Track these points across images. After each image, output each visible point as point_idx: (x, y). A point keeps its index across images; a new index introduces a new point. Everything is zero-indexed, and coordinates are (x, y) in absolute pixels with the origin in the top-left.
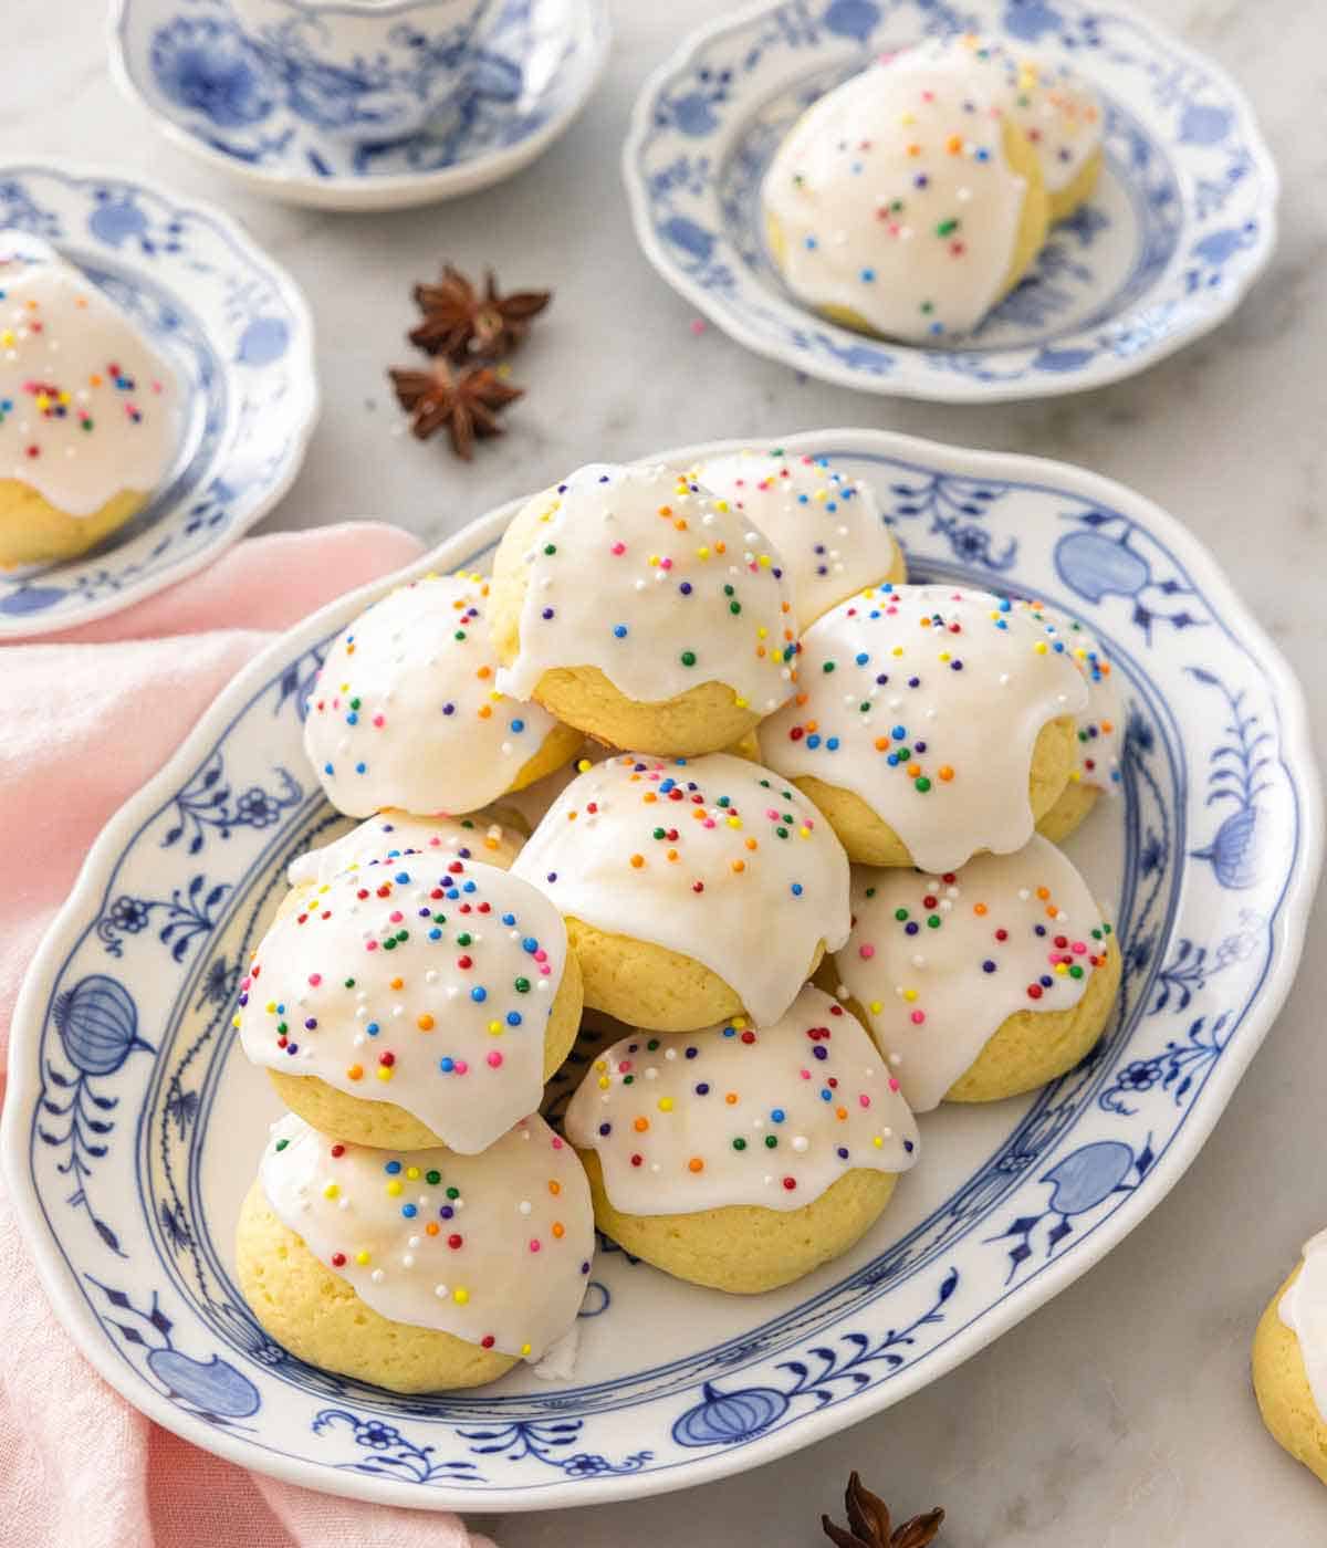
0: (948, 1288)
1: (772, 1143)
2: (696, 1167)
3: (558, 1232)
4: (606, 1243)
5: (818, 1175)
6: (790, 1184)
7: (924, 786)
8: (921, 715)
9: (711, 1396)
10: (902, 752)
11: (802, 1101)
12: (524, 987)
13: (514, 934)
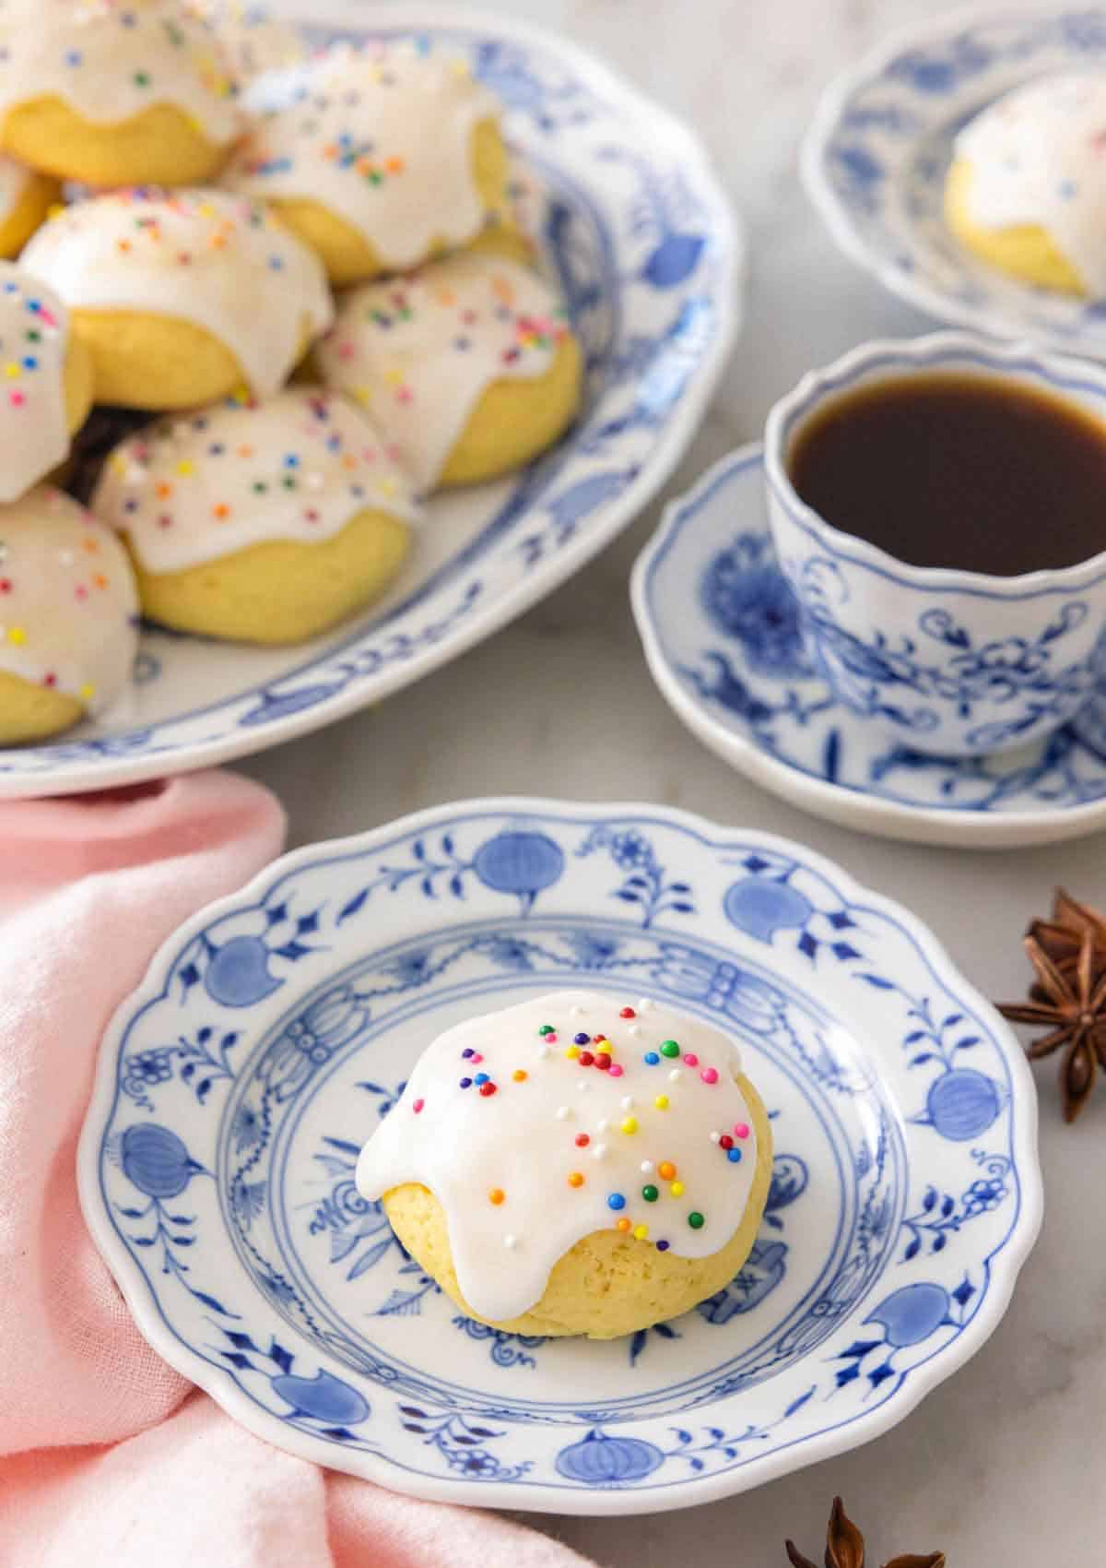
0: (474, 591)
1: (289, 483)
2: (222, 513)
3: (101, 582)
4: (148, 624)
5: (337, 510)
6: (312, 516)
7: (374, 178)
8: (362, 125)
9: (270, 700)
10: (349, 154)
11: (312, 449)
12: (34, 336)
13: (16, 298)
